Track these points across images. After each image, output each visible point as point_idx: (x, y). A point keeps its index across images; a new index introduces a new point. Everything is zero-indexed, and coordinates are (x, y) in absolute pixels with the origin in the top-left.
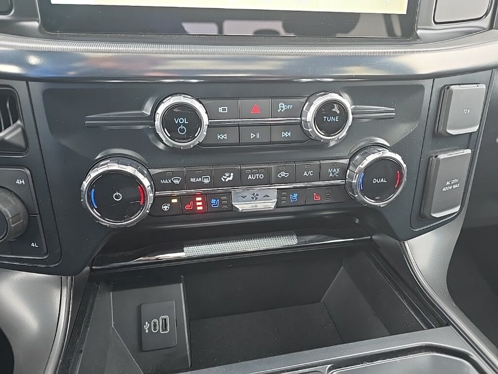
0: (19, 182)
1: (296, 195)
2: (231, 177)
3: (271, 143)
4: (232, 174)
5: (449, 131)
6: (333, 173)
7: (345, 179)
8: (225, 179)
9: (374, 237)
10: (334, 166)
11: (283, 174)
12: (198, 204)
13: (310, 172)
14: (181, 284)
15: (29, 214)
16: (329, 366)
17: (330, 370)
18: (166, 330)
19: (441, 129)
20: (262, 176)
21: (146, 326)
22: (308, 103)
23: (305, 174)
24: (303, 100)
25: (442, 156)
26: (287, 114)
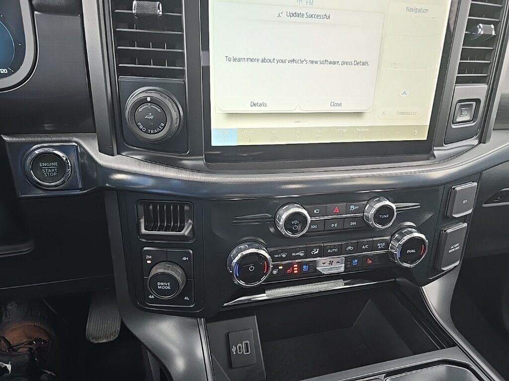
0: (184, 259)
1: (356, 261)
2: (318, 251)
3: (344, 229)
4: (318, 249)
5: (454, 216)
6: (381, 246)
7: (388, 249)
8: (313, 253)
9: (397, 279)
10: (382, 241)
11: (350, 248)
12: (295, 269)
13: (366, 246)
14: (255, 316)
15: (187, 278)
16: (384, 375)
17: (385, 377)
18: (248, 351)
19: (448, 214)
20: (336, 250)
21: (234, 350)
22: (368, 205)
23: (363, 247)
24: (365, 202)
25: (449, 231)
26: (355, 212)
